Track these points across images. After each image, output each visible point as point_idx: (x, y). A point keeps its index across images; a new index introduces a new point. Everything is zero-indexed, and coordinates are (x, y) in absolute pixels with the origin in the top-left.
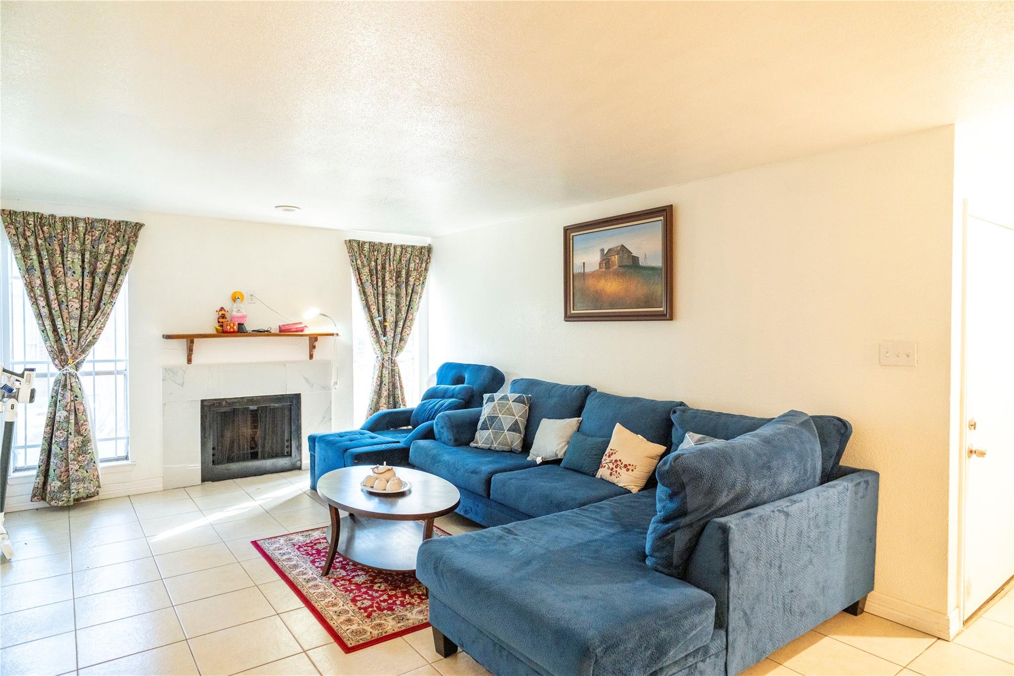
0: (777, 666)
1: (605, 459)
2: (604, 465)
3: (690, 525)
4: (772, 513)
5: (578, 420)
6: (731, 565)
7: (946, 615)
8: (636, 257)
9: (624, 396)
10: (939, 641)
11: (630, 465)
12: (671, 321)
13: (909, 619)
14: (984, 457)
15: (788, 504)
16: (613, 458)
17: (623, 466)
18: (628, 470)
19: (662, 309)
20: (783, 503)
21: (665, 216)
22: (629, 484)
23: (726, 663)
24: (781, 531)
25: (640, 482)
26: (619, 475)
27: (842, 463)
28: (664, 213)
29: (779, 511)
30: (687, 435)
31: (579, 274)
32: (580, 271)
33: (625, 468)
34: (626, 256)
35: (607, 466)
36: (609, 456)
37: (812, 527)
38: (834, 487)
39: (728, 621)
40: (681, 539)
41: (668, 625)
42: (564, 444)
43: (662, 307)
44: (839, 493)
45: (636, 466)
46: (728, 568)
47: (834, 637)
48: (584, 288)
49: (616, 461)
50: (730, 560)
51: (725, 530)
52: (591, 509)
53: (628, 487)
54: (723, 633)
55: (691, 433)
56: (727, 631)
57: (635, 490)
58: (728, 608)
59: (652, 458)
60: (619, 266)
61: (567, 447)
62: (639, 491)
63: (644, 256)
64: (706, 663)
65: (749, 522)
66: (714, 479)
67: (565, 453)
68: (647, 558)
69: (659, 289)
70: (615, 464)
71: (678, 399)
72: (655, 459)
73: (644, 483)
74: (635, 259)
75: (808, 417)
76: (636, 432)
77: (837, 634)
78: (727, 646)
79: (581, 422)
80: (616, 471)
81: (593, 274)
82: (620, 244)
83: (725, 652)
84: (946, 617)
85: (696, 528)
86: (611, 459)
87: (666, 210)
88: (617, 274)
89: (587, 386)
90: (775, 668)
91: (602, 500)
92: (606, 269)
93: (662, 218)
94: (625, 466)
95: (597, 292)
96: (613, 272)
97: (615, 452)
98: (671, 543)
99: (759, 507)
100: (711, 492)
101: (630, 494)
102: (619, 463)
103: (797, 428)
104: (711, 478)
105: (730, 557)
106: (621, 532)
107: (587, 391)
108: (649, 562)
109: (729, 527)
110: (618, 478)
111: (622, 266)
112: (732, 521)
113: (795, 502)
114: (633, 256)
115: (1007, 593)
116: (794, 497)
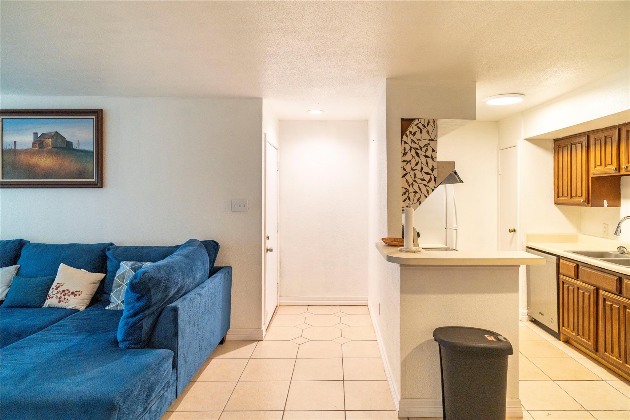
0: (194, 383)
1: (52, 292)
2: (52, 296)
3: (153, 313)
4: (195, 295)
5: (16, 267)
6: (179, 329)
7: (261, 328)
8: (69, 142)
9: (59, 244)
10: (259, 342)
11: (76, 291)
12: (101, 189)
13: (246, 337)
14: (272, 251)
15: (201, 289)
16: (61, 289)
17: (70, 293)
18: (75, 295)
19: (94, 180)
20: (198, 290)
21: (97, 116)
22: (78, 305)
23: (176, 388)
24: (198, 305)
25: (86, 302)
26: (67, 301)
27: (216, 265)
28: (95, 114)
29: (198, 294)
30: (121, 263)
31: (10, 150)
32: (10, 148)
33: (73, 294)
34: (60, 140)
35: (55, 296)
36: (56, 289)
37: (210, 300)
38: (216, 277)
39: (177, 363)
40: (147, 324)
41: (154, 374)
42: (4, 288)
43: (94, 179)
44: (219, 280)
45: (82, 291)
46: (178, 331)
47: (217, 358)
48: (16, 161)
49: (64, 291)
50: (178, 327)
51: (175, 310)
52: (53, 328)
53: (77, 307)
54: (175, 371)
55: (125, 262)
56: (177, 369)
57: (82, 308)
58: (178, 355)
59: (94, 283)
60: (54, 147)
61: (7, 290)
62: (86, 308)
63: (77, 142)
64: (168, 392)
65: (186, 303)
66: (167, 281)
67: (7, 295)
68: (119, 344)
69: (91, 166)
70: (63, 294)
71: (107, 241)
72: (97, 284)
73: (89, 302)
74: (69, 144)
75: (200, 242)
76: (79, 268)
77: (217, 356)
78: (177, 378)
79: (19, 269)
80: (65, 299)
81: (25, 152)
82: (56, 131)
83: (176, 381)
84: (261, 330)
85: (157, 314)
86: (58, 290)
87: (98, 112)
88: (50, 153)
89: (21, 240)
90: (193, 384)
91: (59, 321)
92: (40, 148)
93: (94, 117)
94: (73, 293)
95: (29, 165)
96: (46, 151)
97: (62, 284)
98: (141, 328)
99: (188, 294)
100: (167, 290)
101: (78, 312)
102: (67, 292)
103: (198, 248)
104: (166, 282)
105: (178, 325)
106: (89, 336)
107: (21, 244)
108: (121, 345)
109: (178, 307)
110: (67, 303)
111: (57, 148)
112: (178, 303)
113: (203, 288)
114: (66, 141)
115: (276, 314)
116: (202, 285)
